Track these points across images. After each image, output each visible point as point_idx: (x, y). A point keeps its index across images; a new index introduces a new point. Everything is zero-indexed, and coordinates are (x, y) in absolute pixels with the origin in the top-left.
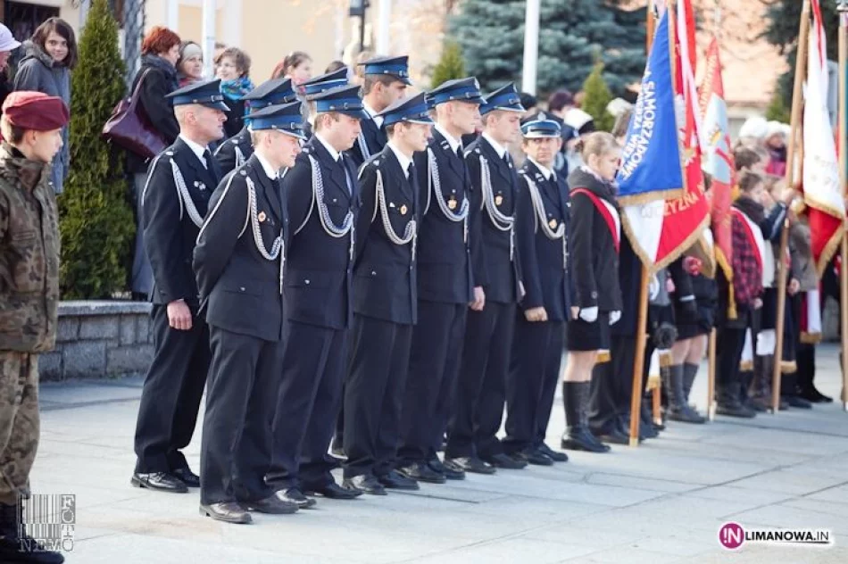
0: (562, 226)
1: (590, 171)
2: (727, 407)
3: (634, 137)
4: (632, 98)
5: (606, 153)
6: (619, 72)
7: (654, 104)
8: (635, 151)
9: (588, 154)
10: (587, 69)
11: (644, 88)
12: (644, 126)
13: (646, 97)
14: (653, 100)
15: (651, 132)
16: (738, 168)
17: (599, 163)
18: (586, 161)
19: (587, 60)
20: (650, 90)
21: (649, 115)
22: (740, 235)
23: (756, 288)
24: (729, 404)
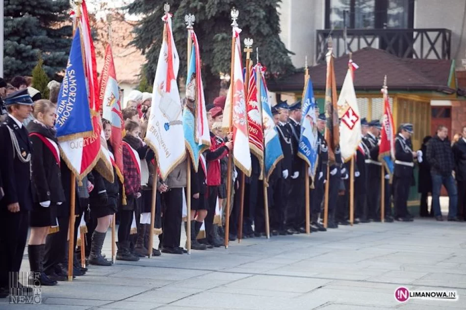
0: (29, 155)
1: (38, 122)
2: (123, 255)
3: (63, 102)
4: (60, 79)
5: (48, 111)
6: (51, 65)
7: (75, 83)
8: (65, 109)
9: (37, 113)
10: (33, 63)
11: (68, 74)
12: (70, 95)
13: (70, 79)
14: (75, 81)
15: (75, 99)
16: (125, 118)
17: (44, 117)
18: (36, 117)
19: (33, 58)
20: (72, 75)
21: (73, 89)
22: (128, 157)
23: (137, 187)
24: (124, 254)
